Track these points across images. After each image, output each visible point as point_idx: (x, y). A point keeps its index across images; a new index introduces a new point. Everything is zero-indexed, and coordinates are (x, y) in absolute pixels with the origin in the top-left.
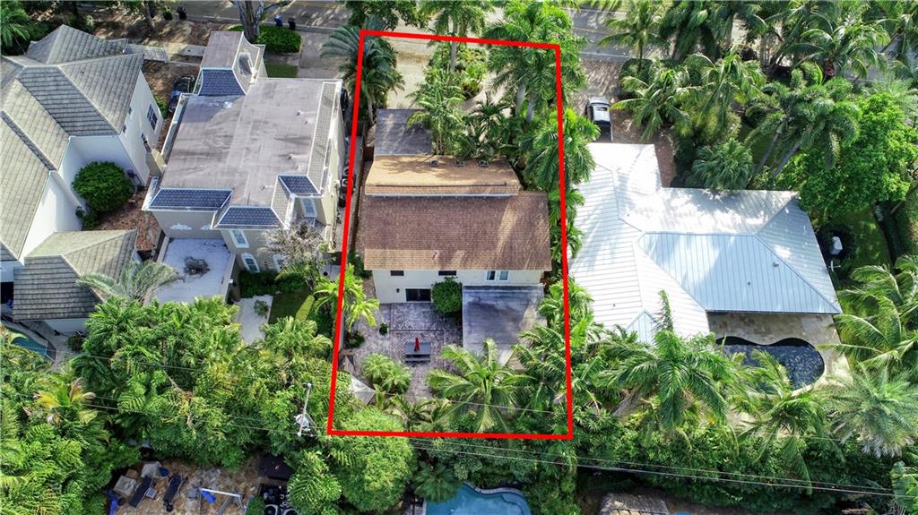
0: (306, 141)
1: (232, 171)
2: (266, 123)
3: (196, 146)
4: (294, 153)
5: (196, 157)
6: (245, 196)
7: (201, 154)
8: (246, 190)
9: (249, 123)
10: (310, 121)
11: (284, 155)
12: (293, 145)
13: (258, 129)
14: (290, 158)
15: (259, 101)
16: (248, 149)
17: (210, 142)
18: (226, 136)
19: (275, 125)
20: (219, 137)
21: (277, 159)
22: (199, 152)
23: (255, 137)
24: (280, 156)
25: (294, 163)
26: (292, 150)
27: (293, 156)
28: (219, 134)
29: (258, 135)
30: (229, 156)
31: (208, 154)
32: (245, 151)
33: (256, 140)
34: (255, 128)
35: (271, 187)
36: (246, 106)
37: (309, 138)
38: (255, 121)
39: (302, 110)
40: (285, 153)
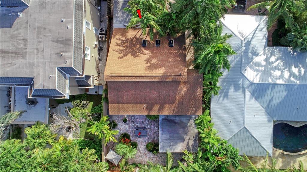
0: (69, 42)
1: (32, 65)
2: (45, 29)
3: (8, 46)
4: (63, 51)
5: (10, 55)
6: (41, 82)
7: (12, 53)
8: (41, 78)
9: (35, 29)
10: (69, 26)
11: (58, 53)
12: (62, 45)
13: (41, 34)
14: (62, 55)
15: (38, 11)
16: (37, 49)
17: (15, 43)
18: (23, 40)
19: (50, 31)
20: (20, 40)
21: (54, 56)
22: (11, 51)
23: (40, 40)
24: (56, 54)
25: (64, 59)
26: (62, 49)
27: (63, 54)
28: (19, 38)
29: (41, 38)
30: (28, 55)
31: (16, 53)
32: (36, 51)
33: (40, 42)
34: (39, 33)
35: (54, 75)
36: (30, 15)
37: (71, 40)
38: (38, 28)
39: (64, 18)
40: (58, 52)
